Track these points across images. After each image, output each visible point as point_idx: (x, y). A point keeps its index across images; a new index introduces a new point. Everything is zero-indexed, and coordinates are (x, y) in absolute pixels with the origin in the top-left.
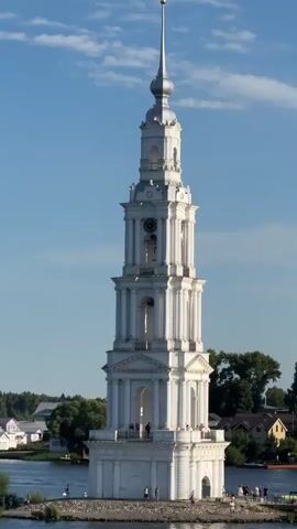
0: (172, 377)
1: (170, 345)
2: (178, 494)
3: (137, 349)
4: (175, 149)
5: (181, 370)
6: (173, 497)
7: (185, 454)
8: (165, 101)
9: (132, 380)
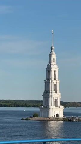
0: (50, 97)
1: (50, 92)
2: (50, 116)
3: (47, 92)
4: (54, 59)
5: (52, 96)
6: (49, 117)
7: (51, 110)
8: (53, 50)
9: (46, 98)
